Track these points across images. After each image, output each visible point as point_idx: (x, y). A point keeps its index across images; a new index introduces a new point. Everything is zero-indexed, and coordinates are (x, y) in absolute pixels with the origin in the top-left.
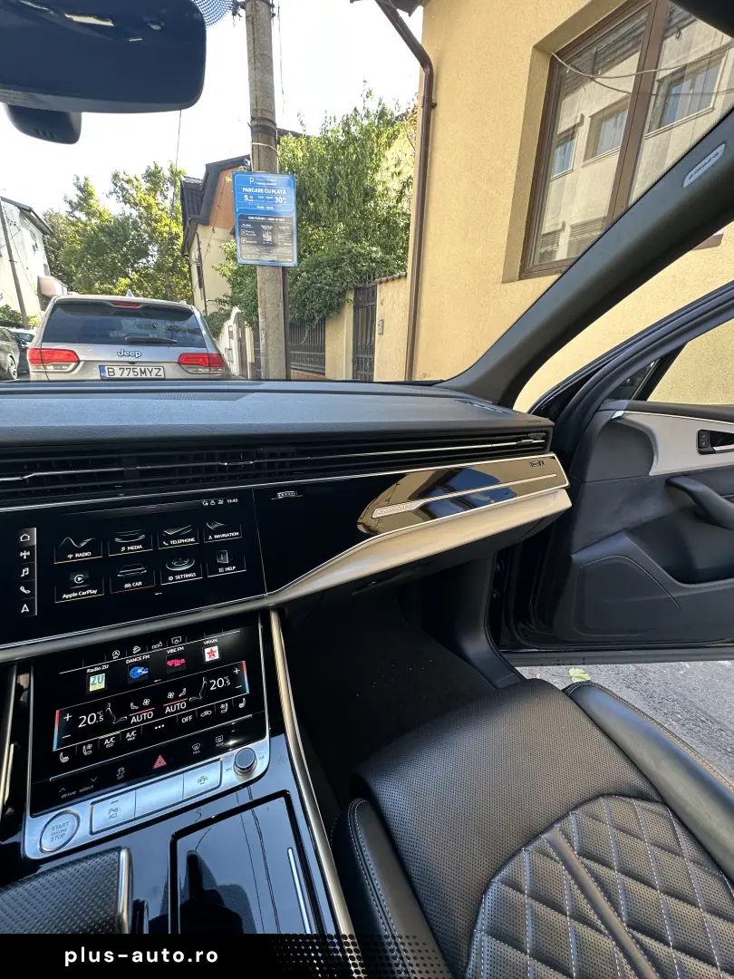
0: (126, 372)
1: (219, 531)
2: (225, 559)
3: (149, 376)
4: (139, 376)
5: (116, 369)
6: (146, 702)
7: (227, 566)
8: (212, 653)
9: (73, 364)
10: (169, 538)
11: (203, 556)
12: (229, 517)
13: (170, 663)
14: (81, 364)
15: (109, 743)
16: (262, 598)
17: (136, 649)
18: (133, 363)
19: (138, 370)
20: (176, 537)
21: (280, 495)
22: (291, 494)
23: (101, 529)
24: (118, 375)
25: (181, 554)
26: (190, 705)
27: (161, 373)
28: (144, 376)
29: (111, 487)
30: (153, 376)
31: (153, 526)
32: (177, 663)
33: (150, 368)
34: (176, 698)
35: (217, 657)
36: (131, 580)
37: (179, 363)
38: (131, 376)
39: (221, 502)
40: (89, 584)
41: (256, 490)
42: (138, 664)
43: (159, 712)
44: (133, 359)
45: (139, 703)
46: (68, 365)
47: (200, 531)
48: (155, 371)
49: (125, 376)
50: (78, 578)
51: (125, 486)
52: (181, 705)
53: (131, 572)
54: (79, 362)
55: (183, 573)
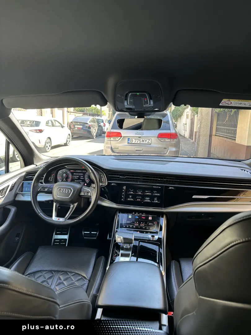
0: (137, 141)
1: (156, 193)
2: (156, 199)
3: (145, 143)
4: (141, 143)
5: (134, 139)
6: (137, 222)
7: (156, 200)
8: (150, 218)
9: (120, 138)
10: (146, 193)
11: (152, 198)
12: (158, 190)
13: (142, 217)
14: (122, 137)
15: (131, 227)
16: (162, 209)
17: (137, 213)
18: (140, 137)
19: (141, 140)
20: (147, 193)
21: (170, 188)
22: (173, 188)
23: (135, 188)
24: (134, 142)
25: (148, 196)
26: (145, 226)
27: (150, 142)
28: (143, 143)
29: (137, 181)
30: (147, 143)
31: (144, 190)
32: (144, 218)
33: (146, 139)
34: (142, 224)
35: (151, 219)
36: (138, 199)
37: (158, 137)
38: (138, 142)
39: (157, 187)
40: (132, 198)
41: (165, 186)
42: (137, 216)
43: (139, 225)
44: (141, 136)
45: (136, 222)
46: (118, 138)
47: (152, 192)
48: (147, 141)
49: (136, 142)
50: (130, 196)
51: (140, 181)
52: (143, 225)
53: (139, 197)
54: (121, 137)
55: (147, 200)
